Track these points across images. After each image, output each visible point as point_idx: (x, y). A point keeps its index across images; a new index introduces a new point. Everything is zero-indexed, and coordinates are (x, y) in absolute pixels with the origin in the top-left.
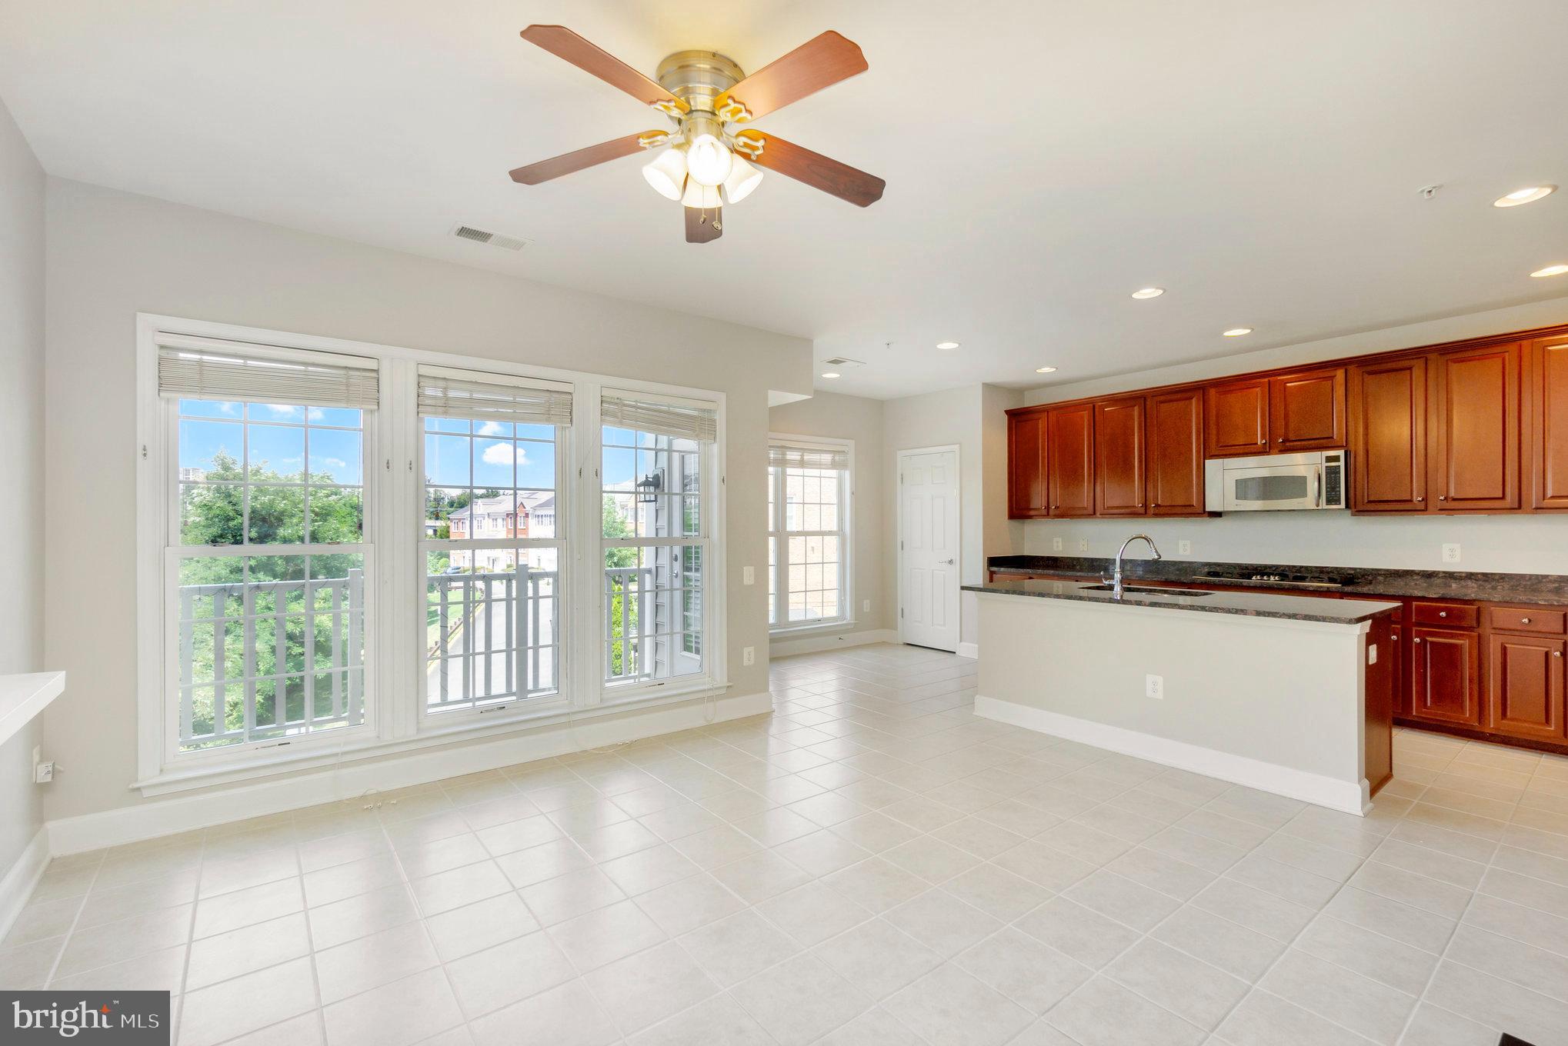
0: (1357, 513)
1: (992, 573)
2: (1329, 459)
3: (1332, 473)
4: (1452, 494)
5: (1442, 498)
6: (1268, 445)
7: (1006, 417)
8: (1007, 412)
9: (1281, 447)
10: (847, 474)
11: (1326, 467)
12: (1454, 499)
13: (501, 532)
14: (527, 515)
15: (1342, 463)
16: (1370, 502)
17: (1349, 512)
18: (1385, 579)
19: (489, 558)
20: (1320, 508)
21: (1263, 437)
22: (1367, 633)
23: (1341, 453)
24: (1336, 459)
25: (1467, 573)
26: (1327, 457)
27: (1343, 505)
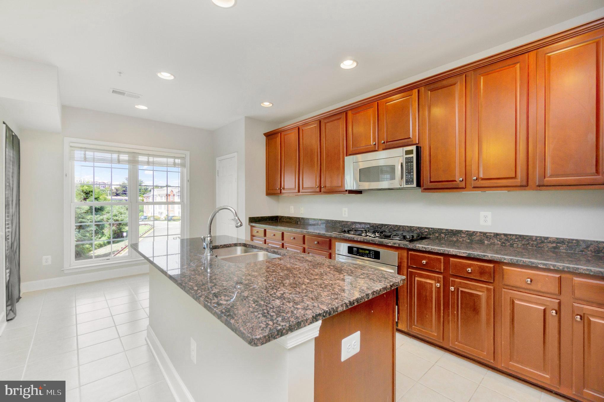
0: (424, 190)
1: (252, 227)
2: (408, 152)
3: (409, 161)
4: (481, 176)
5: (475, 178)
6: (377, 145)
7: (265, 137)
8: (265, 134)
9: (383, 146)
10: (185, 170)
11: (406, 158)
12: (483, 179)
13: (164, 200)
14: (174, 195)
15: (414, 155)
16: (431, 182)
17: (419, 190)
18: (445, 236)
19: (159, 212)
20: (402, 187)
21: (374, 140)
22: (316, 339)
23: (414, 148)
24: (411, 152)
25: (494, 233)
26: (406, 151)
27: (415, 185)
